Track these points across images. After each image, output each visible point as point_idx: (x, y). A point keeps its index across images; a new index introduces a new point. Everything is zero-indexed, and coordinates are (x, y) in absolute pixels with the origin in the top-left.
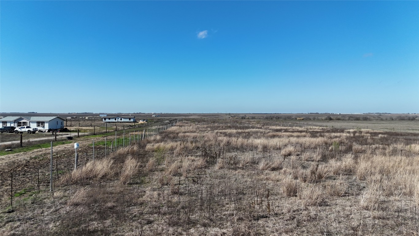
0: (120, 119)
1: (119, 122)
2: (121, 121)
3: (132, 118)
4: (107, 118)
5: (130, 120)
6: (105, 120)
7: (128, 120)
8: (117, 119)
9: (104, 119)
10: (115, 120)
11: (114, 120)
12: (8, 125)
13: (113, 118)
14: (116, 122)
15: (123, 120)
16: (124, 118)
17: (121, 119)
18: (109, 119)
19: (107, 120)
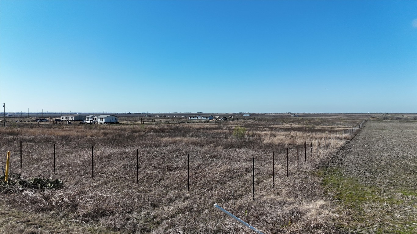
1: (199, 120)
2: (201, 119)
3: (209, 117)
5: (207, 118)
6: (190, 118)
7: (205, 119)
10: (197, 118)
11: (196, 119)
15: (202, 118)
16: (203, 117)
17: (201, 118)
18: (193, 117)
19: (192, 118)
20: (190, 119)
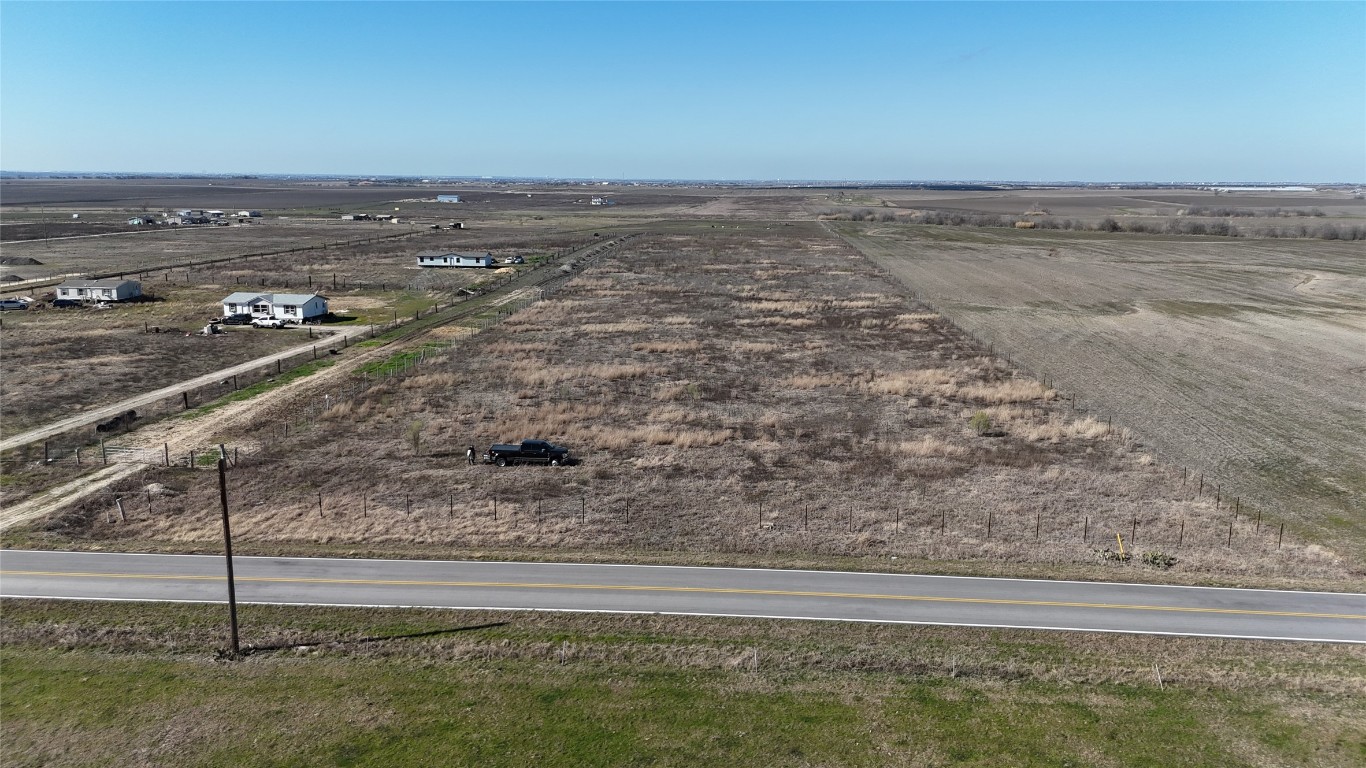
0: (455, 258)
2: (459, 264)
3: (483, 258)
4: (427, 257)
5: (478, 262)
6: (422, 261)
8: (448, 260)
9: (419, 260)
10: (445, 261)
11: (441, 262)
12: (239, 310)
13: (440, 257)
14: (447, 267)
16: (464, 257)
17: (458, 261)
18: (432, 259)
19: (427, 262)
20: (420, 263)
